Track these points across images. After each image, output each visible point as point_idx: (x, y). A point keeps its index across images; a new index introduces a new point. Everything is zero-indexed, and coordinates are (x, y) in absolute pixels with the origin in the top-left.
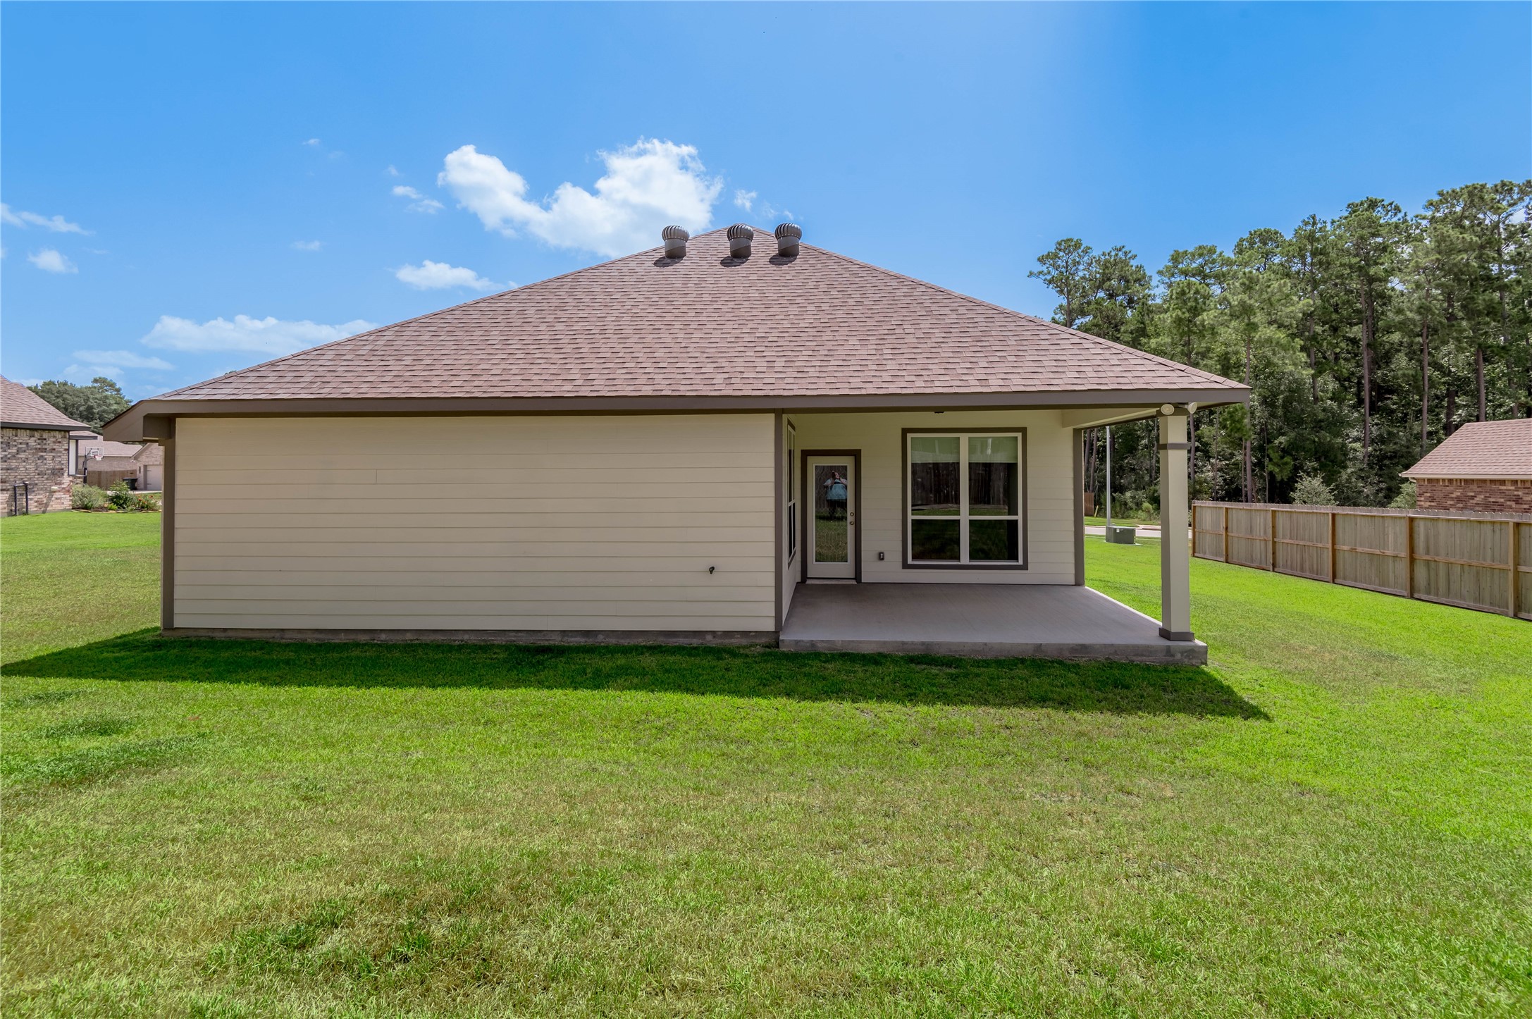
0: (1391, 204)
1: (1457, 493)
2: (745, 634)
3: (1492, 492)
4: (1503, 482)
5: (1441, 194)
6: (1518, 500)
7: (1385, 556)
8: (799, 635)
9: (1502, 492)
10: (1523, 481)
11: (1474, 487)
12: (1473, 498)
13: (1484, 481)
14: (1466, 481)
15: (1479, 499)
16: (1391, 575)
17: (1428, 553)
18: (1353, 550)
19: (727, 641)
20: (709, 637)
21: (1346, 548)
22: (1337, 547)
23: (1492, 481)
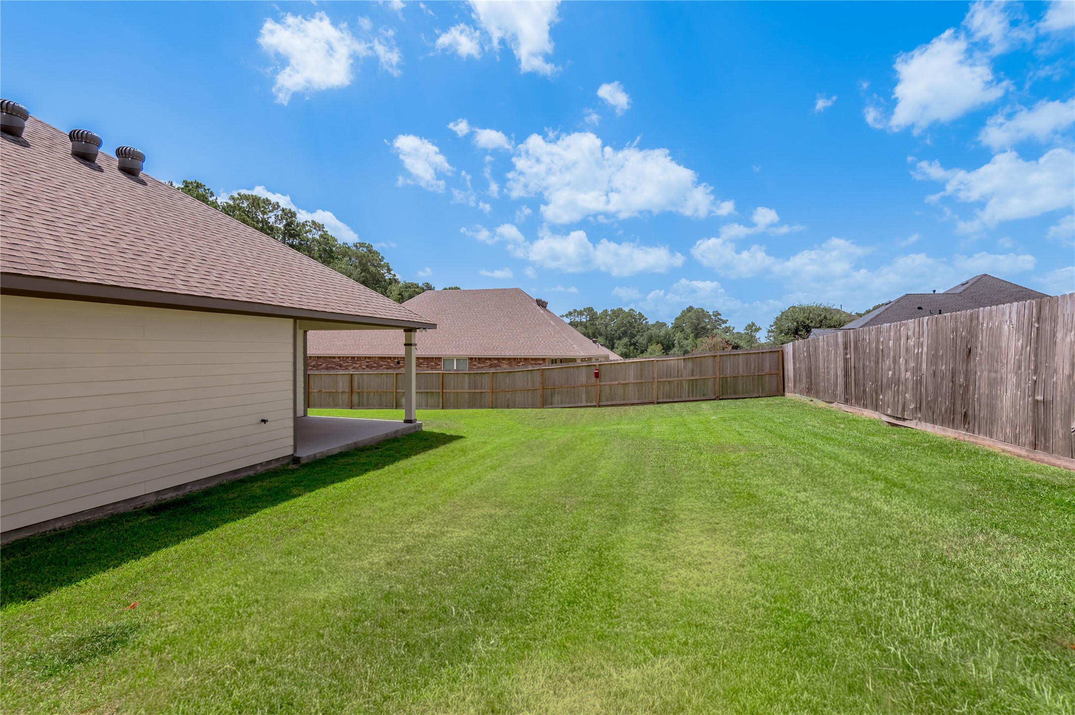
0: (209, 190)
1: (314, 363)
2: (277, 460)
3: (330, 363)
4: (334, 358)
5: (239, 194)
6: (341, 366)
7: (337, 392)
8: (305, 453)
9: (334, 362)
10: (343, 357)
11: (322, 360)
12: (321, 365)
13: (326, 357)
14: (318, 357)
15: (324, 365)
16: (340, 401)
17: (359, 389)
18: (320, 391)
19: (268, 467)
20: (259, 468)
21: (315, 391)
22: (310, 391)
23: (330, 357)
